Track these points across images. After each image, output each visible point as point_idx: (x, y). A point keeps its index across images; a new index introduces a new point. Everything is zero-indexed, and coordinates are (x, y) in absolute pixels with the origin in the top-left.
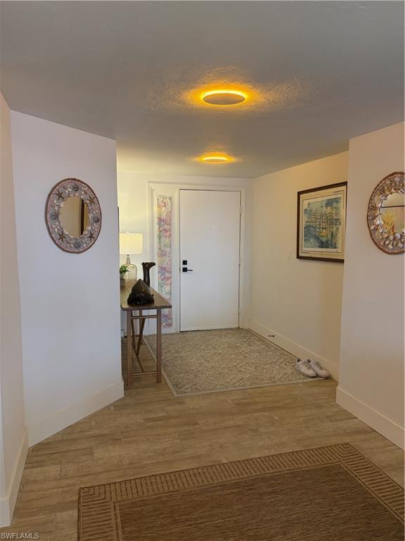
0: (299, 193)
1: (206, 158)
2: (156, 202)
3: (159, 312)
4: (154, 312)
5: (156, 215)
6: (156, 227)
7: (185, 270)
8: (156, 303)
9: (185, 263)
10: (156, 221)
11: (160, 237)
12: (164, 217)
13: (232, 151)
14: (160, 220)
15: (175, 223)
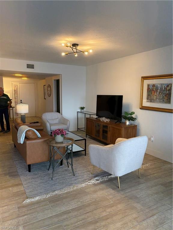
0: (44, 86)
1: (23, 78)
2: (13, 86)
3: (13, 109)
4: (12, 109)
5: (13, 89)
6: (14, 92)
7: (21, 102)
8: (12, 107)
10: (13, 91)
11: (14, 94)
12: (15, 89)
13: (27, 78)
14: (14, 90)
15: (18, 91)
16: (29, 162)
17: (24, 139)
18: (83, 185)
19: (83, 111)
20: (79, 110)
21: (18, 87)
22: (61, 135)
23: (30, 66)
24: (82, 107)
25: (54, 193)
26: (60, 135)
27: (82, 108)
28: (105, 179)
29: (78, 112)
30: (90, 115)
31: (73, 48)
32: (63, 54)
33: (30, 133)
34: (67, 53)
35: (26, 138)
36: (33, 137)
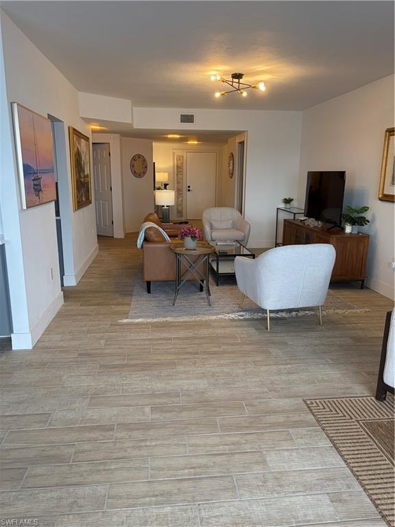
2: (176, 158)
5: (176, 164)
7: (189, 190)
9: (189, 187)
11: (177, 175)
12: (179, 165)
14: (177, 166)
15: (184, 168)
16: (147, 278)
17: (142, 241)
18: (214, 317)
19: (288, 206)
20: (282, 206)
21: (185, 161)
22: (192, 237)
23: (187, 119)
24: (287, 198)
25: (165, 319)
26: (190, 238)
27: (287, 201)
28: (256, 316)
29: (278, 209)
30: (295, 214)
31: (233, 82)
32: (218, 95)
33: (152, 233)
34: (223, 92)
35: (146, 240)
36: (156, 239)
